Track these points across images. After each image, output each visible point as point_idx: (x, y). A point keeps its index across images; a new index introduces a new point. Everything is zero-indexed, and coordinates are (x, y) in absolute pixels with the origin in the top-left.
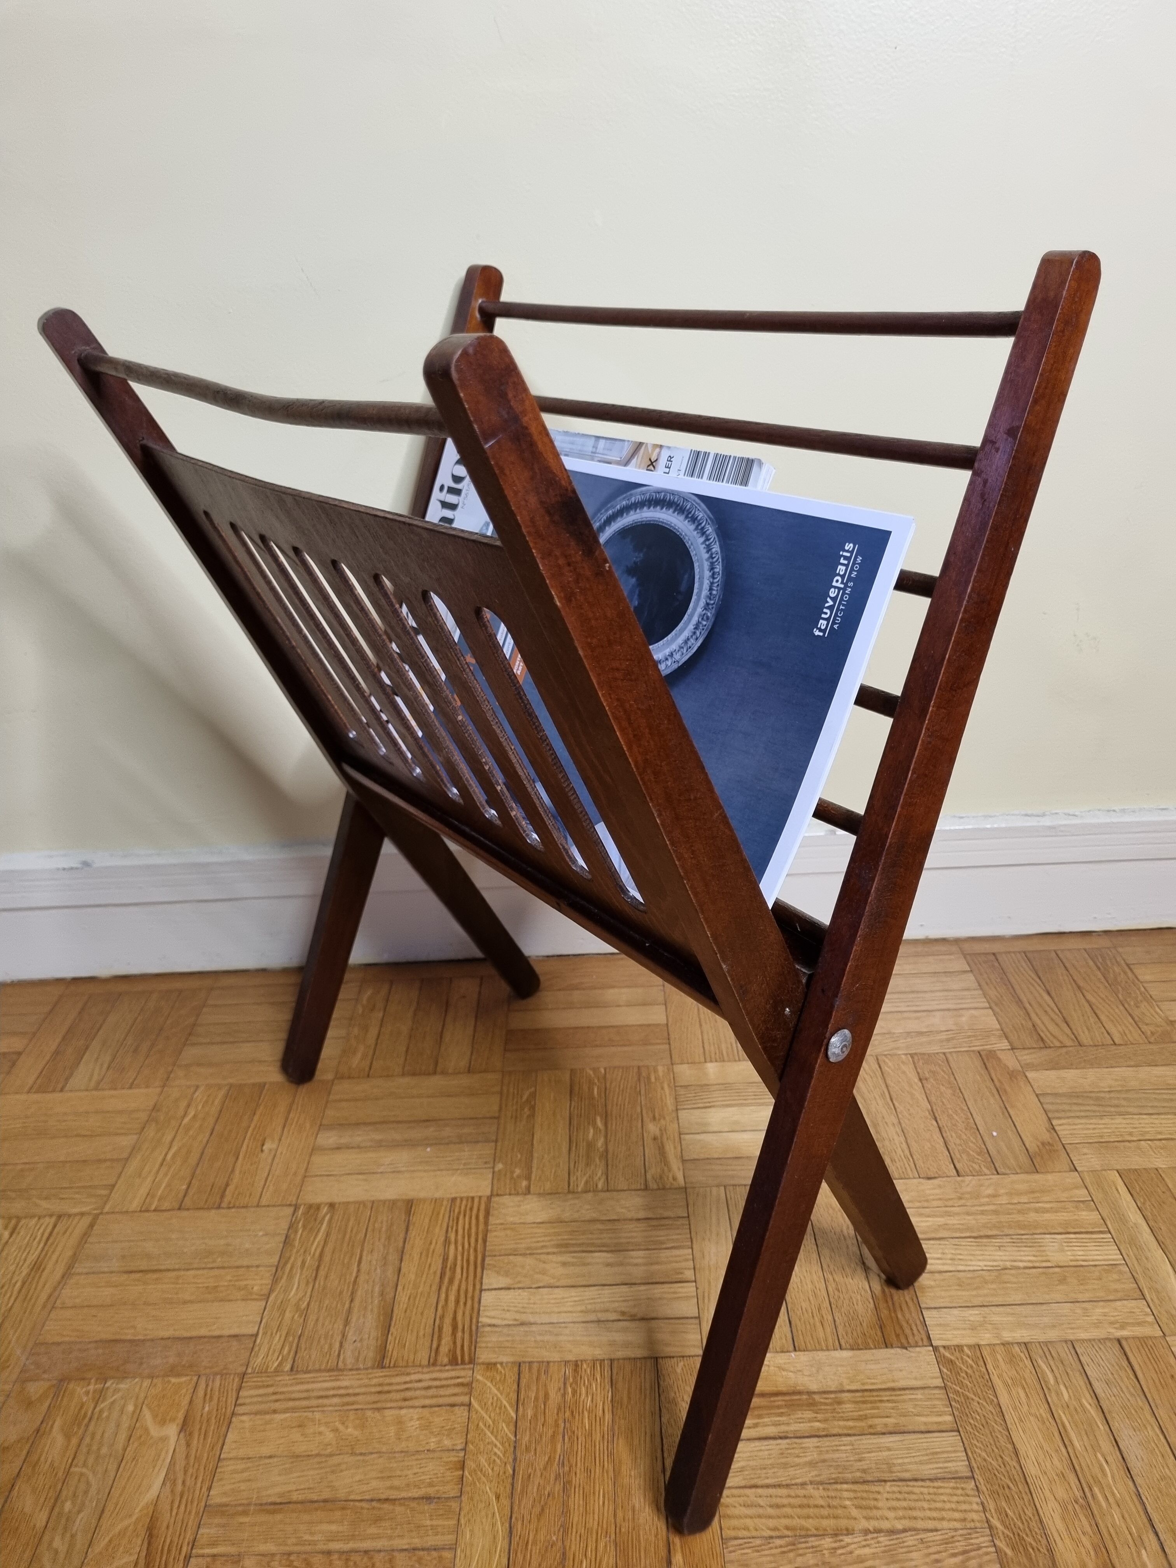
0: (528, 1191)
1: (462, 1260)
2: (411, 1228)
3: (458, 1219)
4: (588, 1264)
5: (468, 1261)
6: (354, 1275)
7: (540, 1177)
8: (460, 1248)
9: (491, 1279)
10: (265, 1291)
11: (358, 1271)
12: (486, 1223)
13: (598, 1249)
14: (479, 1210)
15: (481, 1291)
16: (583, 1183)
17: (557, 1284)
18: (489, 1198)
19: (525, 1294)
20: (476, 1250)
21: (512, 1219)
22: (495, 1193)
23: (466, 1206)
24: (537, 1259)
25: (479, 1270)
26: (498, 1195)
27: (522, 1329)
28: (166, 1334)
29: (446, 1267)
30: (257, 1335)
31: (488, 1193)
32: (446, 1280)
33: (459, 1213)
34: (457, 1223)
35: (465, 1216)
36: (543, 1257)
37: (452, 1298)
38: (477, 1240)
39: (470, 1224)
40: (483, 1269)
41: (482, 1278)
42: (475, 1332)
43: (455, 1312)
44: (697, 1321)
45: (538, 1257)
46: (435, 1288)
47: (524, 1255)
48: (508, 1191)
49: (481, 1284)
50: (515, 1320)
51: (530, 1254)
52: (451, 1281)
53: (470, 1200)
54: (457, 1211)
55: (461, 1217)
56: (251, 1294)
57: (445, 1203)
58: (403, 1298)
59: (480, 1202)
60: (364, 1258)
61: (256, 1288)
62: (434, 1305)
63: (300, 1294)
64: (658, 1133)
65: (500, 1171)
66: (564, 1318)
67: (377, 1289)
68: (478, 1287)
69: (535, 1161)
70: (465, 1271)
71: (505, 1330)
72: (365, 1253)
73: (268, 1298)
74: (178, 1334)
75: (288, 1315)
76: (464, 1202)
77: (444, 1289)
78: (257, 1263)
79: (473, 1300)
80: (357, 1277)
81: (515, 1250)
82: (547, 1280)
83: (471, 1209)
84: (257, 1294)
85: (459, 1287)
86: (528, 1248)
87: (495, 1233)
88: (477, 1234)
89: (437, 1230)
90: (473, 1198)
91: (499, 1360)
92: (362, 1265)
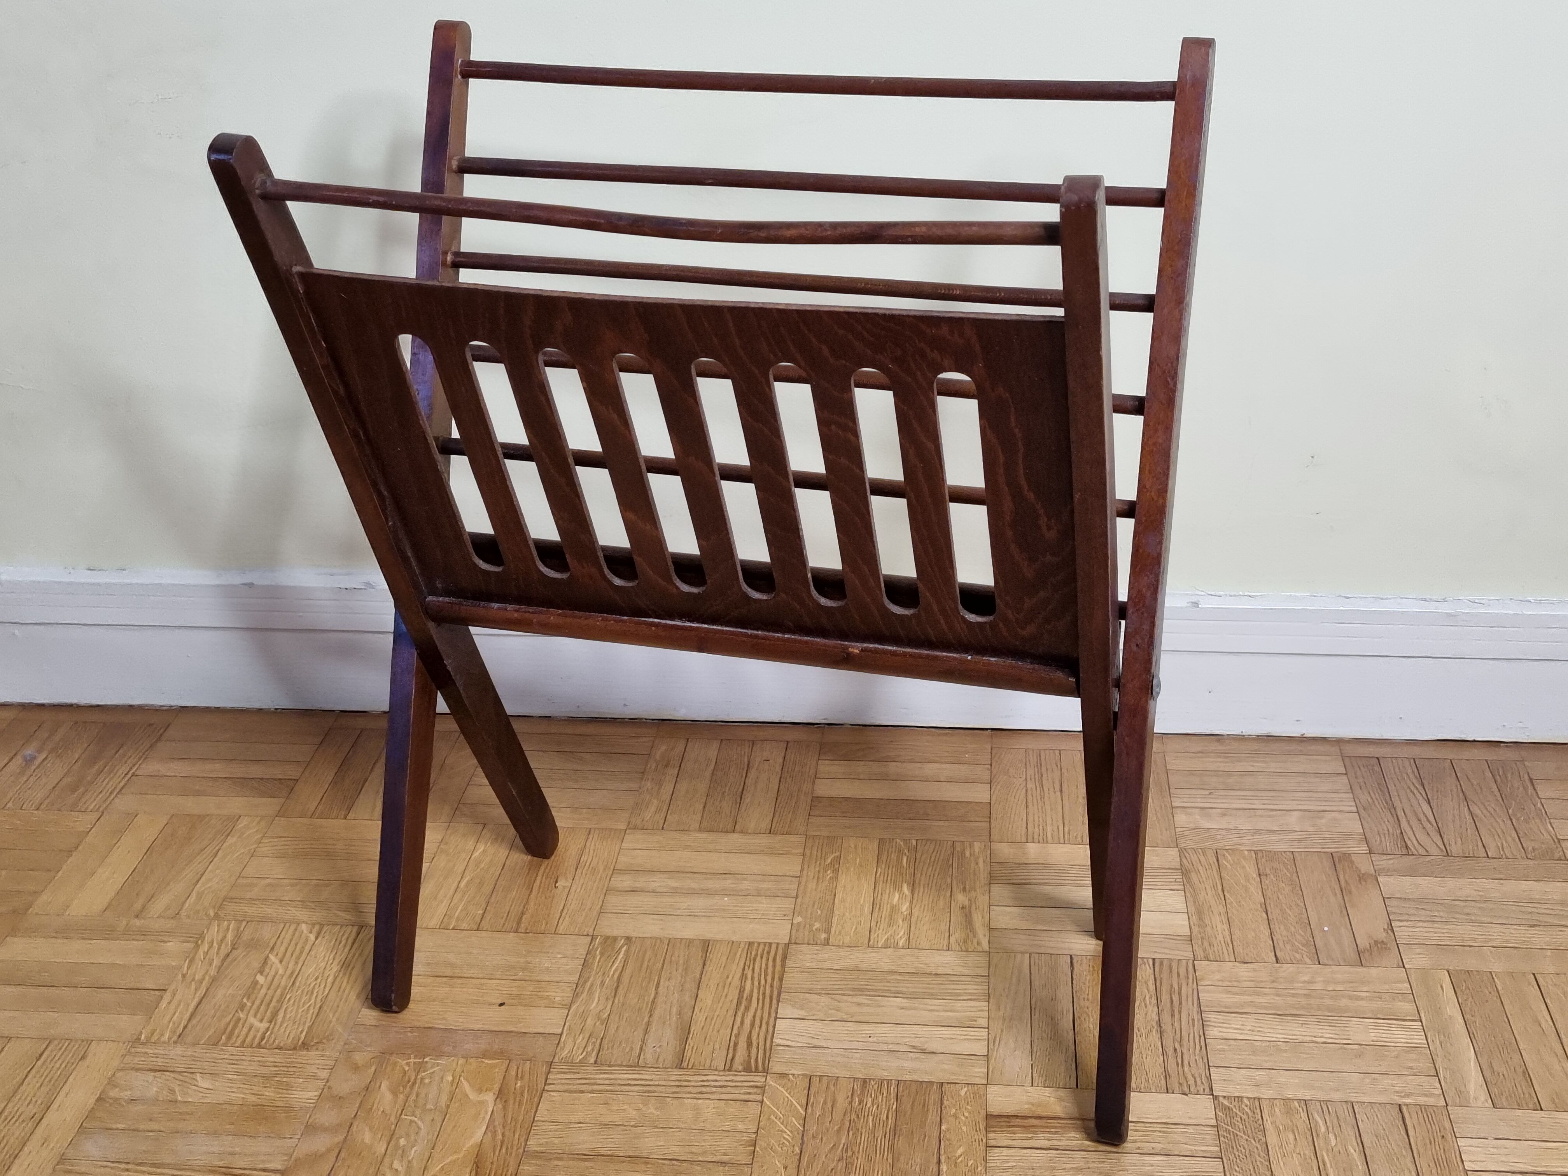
0: (827, 942)
1: (759, 993)
2: (708, 963)
3: (755, 960)
4: (883, 1006)
5: (764, 994)
6: (652, 996)
7: (840, 932)
8: (756, 983)
9: (785, 1010)
10: (567, 1001)
11: (656, 993)
12: (783, 965)
13: (893, 995)
14: (776, 954)
15: (776, 1018)
16: (883, 941)
17: (850, 1020)
18: (787, 945)
19: (819, 1024)
20: (772, 986)
21: (808, 964)
22: (793, 941)
23: (764, 950)
24: (832, 998)
25: (775, 1001)
26: (796, 943)
27: (813, 1050)
28: (476, 1027)
29: (742, 997)
30: (561, 1035)
31: (787, 942)
32: (742, 1008)
33: (756, 955)
34: (754, 964)
35: (762, 958)
36: (838, 997)
37: (748, 1022)
38: (773, 979)
39: (767, 965)
40: (778, 1001)
41: (777, 1008)
42: (769, 1050)
43: (750, 1033)
44: (985, 1058)
45: (834, 996)
46: (731, 1012)
47: (819, 994)
48: (806, 941)
49: (777, 1013)
50: (808, 1044)
51: (825, 994)
52: (747, 1008)
53: (767, 945)
54: (753, 953)
55: (759, 958)
56: (553, 1002)
57: (742, 945)
58: (700, 1017)
59: (777, 947)
60: (662, 983)
61: (557, 999)
62: (731, 1025)
63: (600, 1007)
64: (967, 903)
65: (799, 924)
66: (855, 1045)
67: (674, 1010)
68: (773, 1015)
69: (835, 919)
70: (761, 1001)
71: (799, 1051)
72: (662, 981)
73: (570, 1007)
74: (486, 1027)
75: (589, 1021)
76: (762, 946)
77: (740, 1014)
78: (558, 979)
79: (768, 1024)
80: (655, 998)
81: (811, 989)
82: (840, 1015)
83: (768, 953)
84: (559, 1004)
85: (755, 1013)
86: (823, 989)
87: (792, 975)
88: (773, 973)
89: (734, 966)
90: (770, 944)
91: (790, 1072)
92: (660, 989)
